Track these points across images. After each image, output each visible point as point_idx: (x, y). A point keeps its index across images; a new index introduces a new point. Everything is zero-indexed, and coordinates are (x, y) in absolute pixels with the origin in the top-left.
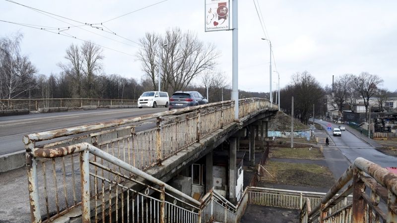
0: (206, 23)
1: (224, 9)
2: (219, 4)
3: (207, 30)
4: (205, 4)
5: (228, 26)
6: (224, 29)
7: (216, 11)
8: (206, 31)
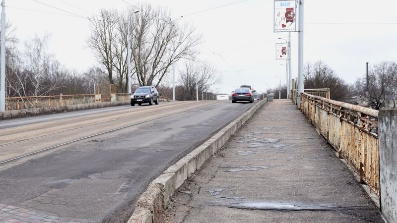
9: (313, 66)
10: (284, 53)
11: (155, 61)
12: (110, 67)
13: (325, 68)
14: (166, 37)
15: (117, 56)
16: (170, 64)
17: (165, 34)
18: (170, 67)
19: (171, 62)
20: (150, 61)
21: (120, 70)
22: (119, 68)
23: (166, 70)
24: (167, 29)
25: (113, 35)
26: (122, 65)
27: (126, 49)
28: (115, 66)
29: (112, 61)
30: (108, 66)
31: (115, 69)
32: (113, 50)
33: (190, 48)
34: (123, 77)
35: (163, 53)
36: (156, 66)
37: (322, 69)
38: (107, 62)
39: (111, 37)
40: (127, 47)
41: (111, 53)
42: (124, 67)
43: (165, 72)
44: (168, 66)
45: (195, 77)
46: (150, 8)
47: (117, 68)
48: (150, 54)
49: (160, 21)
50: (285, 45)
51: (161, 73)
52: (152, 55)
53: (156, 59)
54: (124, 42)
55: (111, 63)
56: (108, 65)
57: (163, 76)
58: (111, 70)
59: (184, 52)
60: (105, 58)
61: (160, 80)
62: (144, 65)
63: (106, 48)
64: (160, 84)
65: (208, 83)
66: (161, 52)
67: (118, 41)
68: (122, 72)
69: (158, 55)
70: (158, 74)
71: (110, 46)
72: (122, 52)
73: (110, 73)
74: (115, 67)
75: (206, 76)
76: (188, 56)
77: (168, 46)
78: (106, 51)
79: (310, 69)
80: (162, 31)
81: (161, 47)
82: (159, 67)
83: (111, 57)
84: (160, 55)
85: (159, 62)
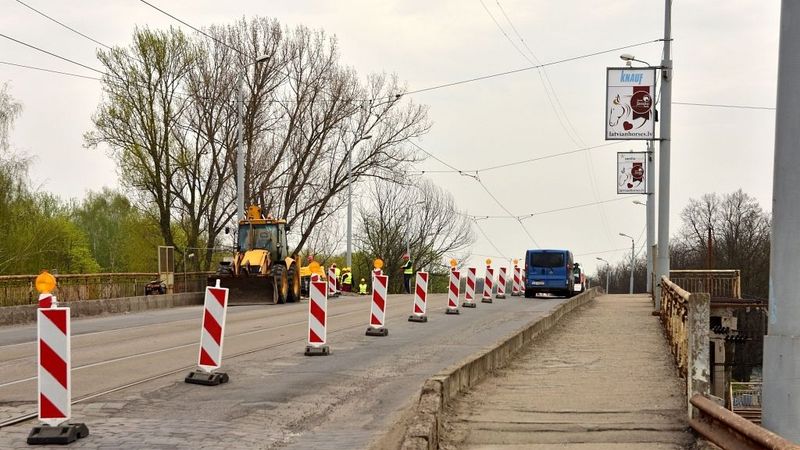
0: (608, 123)
1: (645, 98)
2: (636, 89)
3: (609, 137)
4: (607, 87)
5: (651, 132)
6: (644, 137)
7: (627, 101)
8: (607, 139)
9: (720, 208)
10: (637, 177)
11: (293, 182)
12: (165, 199)
13: (753, 214)
14: (322, 116)
15: (183, 166)
16: (332, 192)
17: (319, 110)
18: (334, 200)
19: (336, 186)
20: (279, 183)
21: (191, 207)
22: (189, 201)
23: (321, 209)
24: (326, 95)
25: (175, 108)
26: (197, 193)
27: (209, 147)
28: (178, 195)
29: (169, 181)
30: (161, 197)
31: (177, 202)
32: (174, 148)
33: (389, 149)
34: (201, 226)
35: (313, 163)
36: (294, 197)
37: (744, 216)
38: (157, 185)
39: (167, 112)
40: (212, 140)
41: (168, 160)
42: (203, 197)
43: (319, 214)
44: (327, 198)
45: (402, 230)
46: (276, 34)
47: (185, 202)
48: (277, 162)
49: (306, 73)
50: (640, 159)
51: (309, 218)
52: (284, 166)
53: (295, 178)
54: (204, 127)
55: (168, 187)
56: (160, 191)
57: (312, 225)
58: (168, 206)
59: (373, 160)
60: (151, 173)
61: (305, 236)
62: (261, 193)
63: (153, 144)
64: (305, 246)
65: (435, 248)
66: (309, 158)
67: (187, 123)
68: (197, 211)
69: (300, 168)
70: (299, 221)
71: (166, 138)
72: (198, 156)
73: (166, 215)
74: (178, 199)
75: (430, 225)
76: (381, 172)
77: (328, 143)
78: (153, 152)
79: (713, 216)
80: (312, 100)
81: (310, 144)
82: (303, 199)
83: (168, 168)
84: (305, 168)
85: (304, 183)
